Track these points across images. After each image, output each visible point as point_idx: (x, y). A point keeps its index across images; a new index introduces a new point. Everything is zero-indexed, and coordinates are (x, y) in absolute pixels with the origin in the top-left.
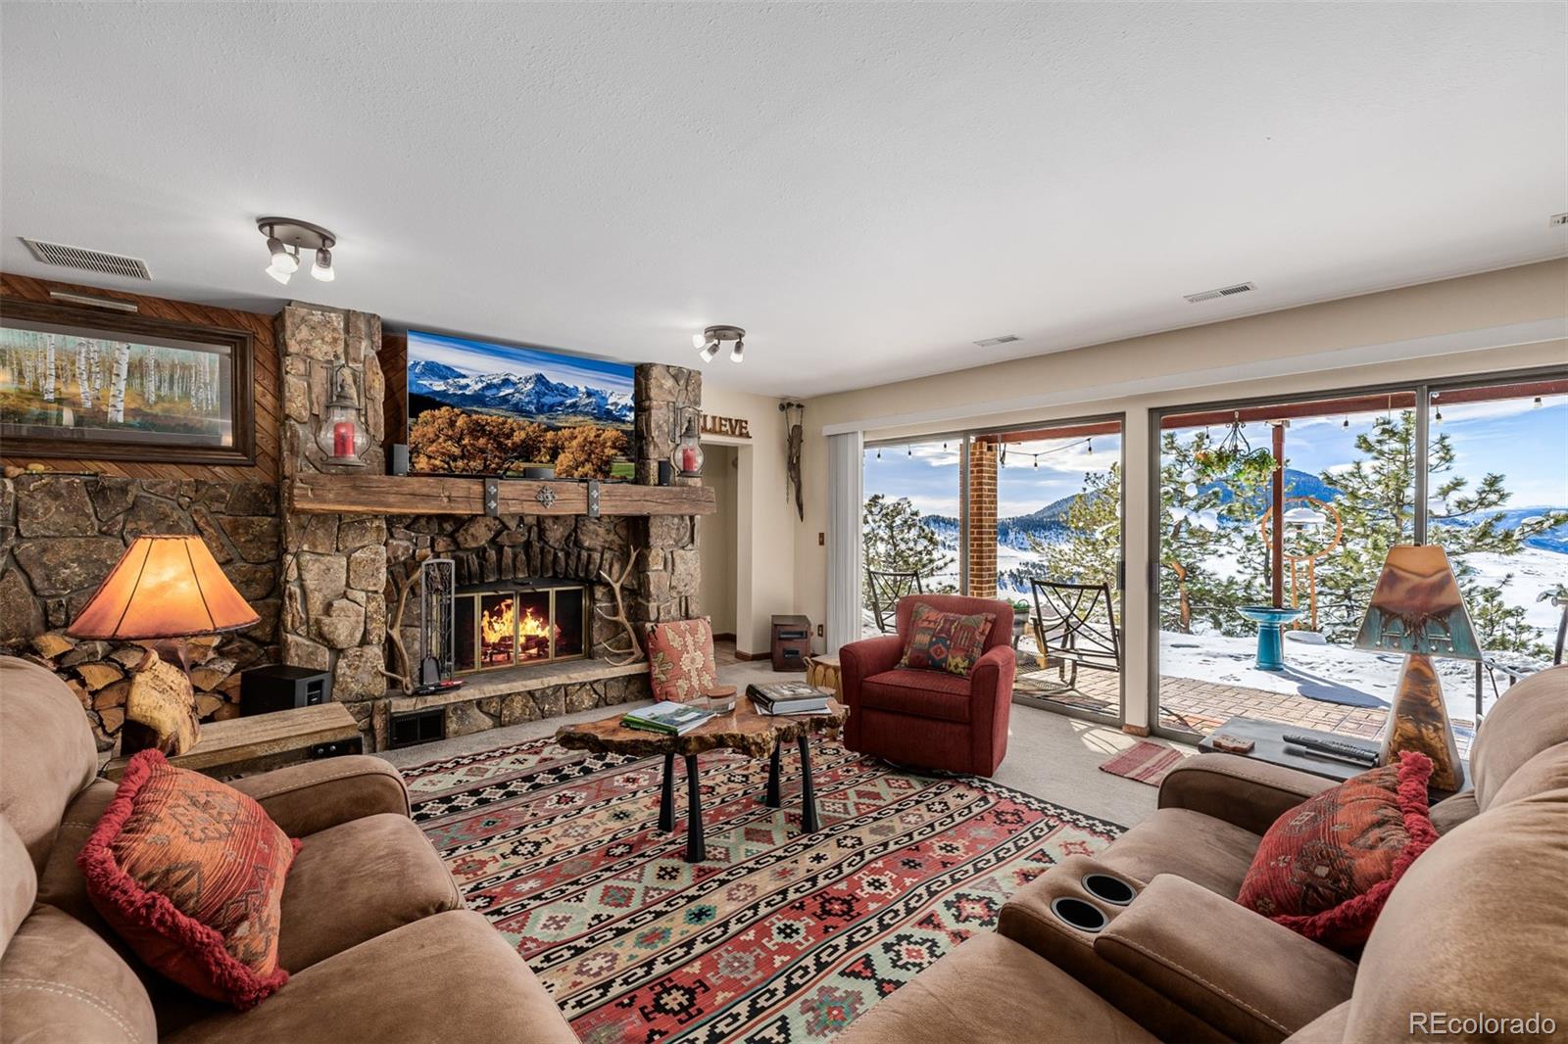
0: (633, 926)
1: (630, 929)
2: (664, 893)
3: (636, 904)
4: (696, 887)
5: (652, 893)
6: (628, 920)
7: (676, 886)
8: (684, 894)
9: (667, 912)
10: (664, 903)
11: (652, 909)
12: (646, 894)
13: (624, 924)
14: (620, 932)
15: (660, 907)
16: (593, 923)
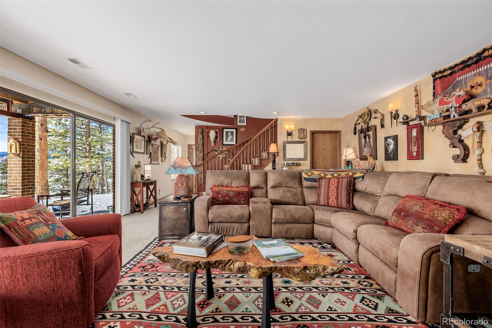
0: (311, 288)
1: (313, 287)
2: (294, 294)
3: (307, 295)
4: (281, 291)
5: (299, 297)
6: (312, 291)
7: (288, 295)
8: (288, 291)
9: (297, 287)
10: (297, 291)
11: (302, 291)
12: (302, 297)
13: (314, 290)
14: (317, 288)
15: (299, 290)
16: (326, 295)
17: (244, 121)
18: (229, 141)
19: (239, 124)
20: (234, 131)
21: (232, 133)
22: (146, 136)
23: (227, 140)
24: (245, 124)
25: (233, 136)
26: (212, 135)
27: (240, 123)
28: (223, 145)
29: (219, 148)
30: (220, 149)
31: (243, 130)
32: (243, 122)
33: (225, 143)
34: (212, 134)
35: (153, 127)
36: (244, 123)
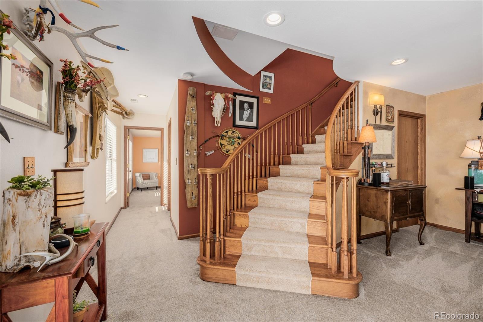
17: (271, 86)
18: (245, 119)
19: (262, 90)
20: (254, 101)
21: (251, 105)
22: (58, 67)
23: (241, 119)
24: (271, 91)
25: (252, 112)
26: (219, 104)
27: (263, 88)
28: (235, 126)
29: (227, 132)
30: (230, 134)
31: (267, 101)
32: (269, 87)
33: (238, 122)
34: (219, 101)
35: (91, 34)
36: (270, 89)
